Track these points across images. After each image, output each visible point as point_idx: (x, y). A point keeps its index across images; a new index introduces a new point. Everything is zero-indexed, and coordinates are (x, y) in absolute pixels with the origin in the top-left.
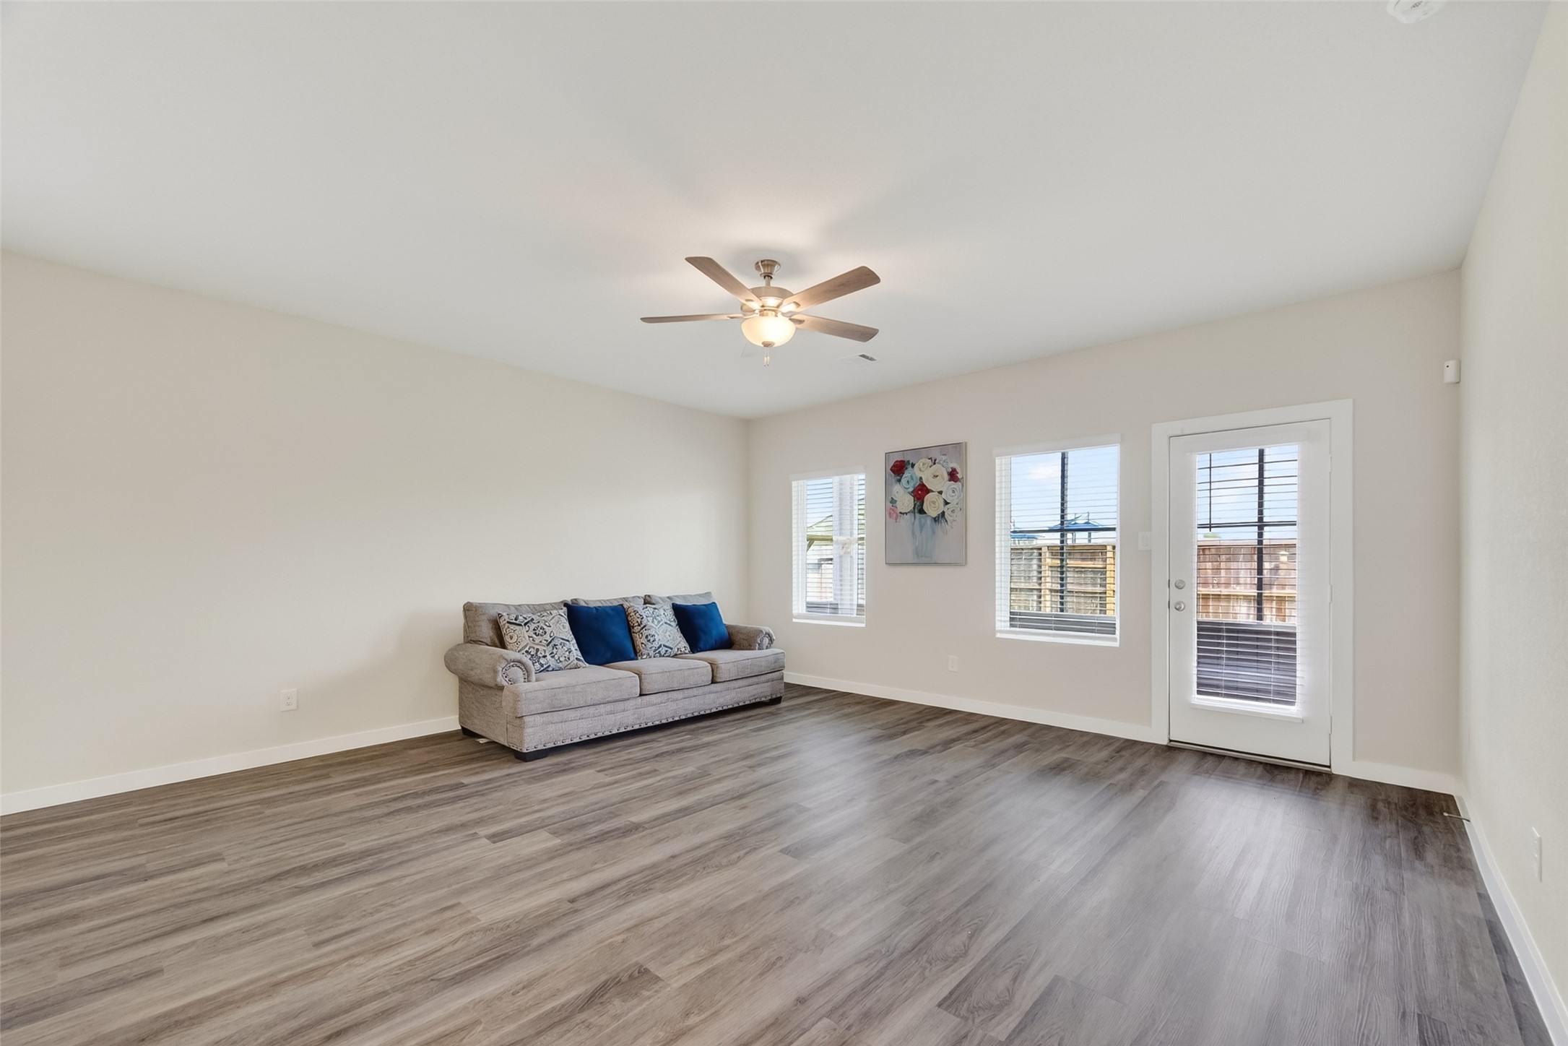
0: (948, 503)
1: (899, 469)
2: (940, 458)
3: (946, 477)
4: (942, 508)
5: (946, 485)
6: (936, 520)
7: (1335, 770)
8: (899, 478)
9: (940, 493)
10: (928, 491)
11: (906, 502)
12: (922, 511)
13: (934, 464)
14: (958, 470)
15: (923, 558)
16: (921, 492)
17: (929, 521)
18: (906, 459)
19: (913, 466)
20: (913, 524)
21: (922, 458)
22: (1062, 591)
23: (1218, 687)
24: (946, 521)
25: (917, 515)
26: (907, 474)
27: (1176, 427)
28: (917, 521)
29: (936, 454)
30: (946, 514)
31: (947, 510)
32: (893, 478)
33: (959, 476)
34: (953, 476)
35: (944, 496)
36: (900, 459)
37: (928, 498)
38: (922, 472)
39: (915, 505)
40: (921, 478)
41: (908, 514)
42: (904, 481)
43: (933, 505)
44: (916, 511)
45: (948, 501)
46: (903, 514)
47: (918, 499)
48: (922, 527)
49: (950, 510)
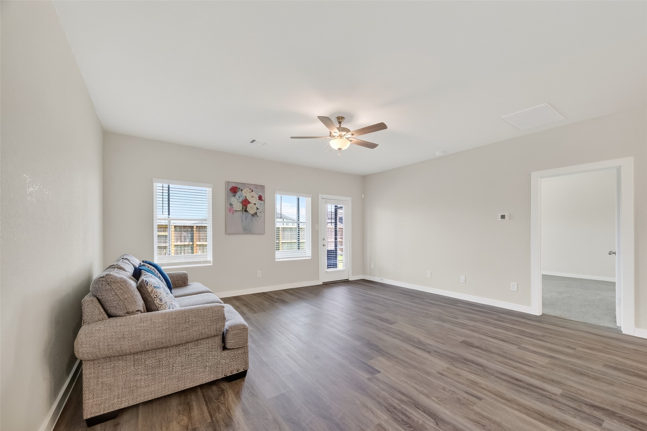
0: (258, 209)
1: (234, 190)
2: (254, 190)
3: (258, 198)
4: (255, 211)
5: (258, 202)
6: (253, 215)
7: (350, 280)
8: (234, 194)
9: (255, 204)
10: (249, 203)
11: (238, 206)
12: (246, 211)
13: (252, 192)
14: (263, 196)
15: (247, 231)
16: (245, 203)
17: (250, 216)
18: (238, 186)
19: (242, 190)
20: (242, 216)
21: (246, 188)
22: (299, 243)
23: (331, 266)
24: (258, 216)
25: (244, 213)
26: (239, 194)
27: (325, 196)
28: (244, 215)
29: (253, 188)
30: (257, 213)
31: (258, 211)
32: (232, 194)
33: (263, 199)
34: (260, 198)
35: (256, 206)
36: (235, 186)
37: (249, 206)
38: (246, 193)
39: (243, 208)
40: (246, 197)
41: (240, 211)
42: (237, 196)
43: (251, 209)
44: (243, 210)
45: (258, 208)
46: (237, 211)
47: (245, 205)
48: (246, 218)
49: (259, 212)
